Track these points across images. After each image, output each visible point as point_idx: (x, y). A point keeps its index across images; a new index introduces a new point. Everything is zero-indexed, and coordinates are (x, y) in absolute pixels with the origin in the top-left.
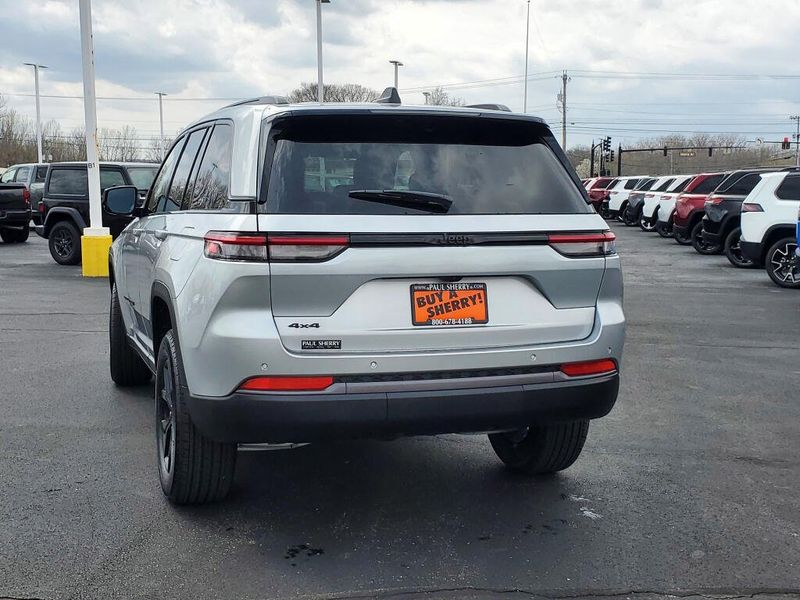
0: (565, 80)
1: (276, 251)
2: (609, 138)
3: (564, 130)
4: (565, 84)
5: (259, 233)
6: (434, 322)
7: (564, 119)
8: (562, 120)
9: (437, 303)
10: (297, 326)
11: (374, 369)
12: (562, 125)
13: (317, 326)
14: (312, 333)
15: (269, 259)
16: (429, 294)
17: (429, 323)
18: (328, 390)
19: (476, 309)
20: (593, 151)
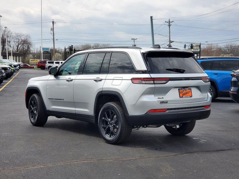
0: (53, 23)
1: (155, 82)
2: (72, 46)
3: (54, 42)
4: (53, 24)
5: (151, 78)
6: (184, 97)
7: (54, 38)
8: (53, 38)
9: (183, 93)
10: (159, 98)
11: (175, 107)
12: (53, 40)
13: (163, 98)
14: (162, 100)
15: (154, 84)
16: (182, 91)
17: (182, 97)
18: (166, 112)
19: (190, 94)
20: (65, 50)
